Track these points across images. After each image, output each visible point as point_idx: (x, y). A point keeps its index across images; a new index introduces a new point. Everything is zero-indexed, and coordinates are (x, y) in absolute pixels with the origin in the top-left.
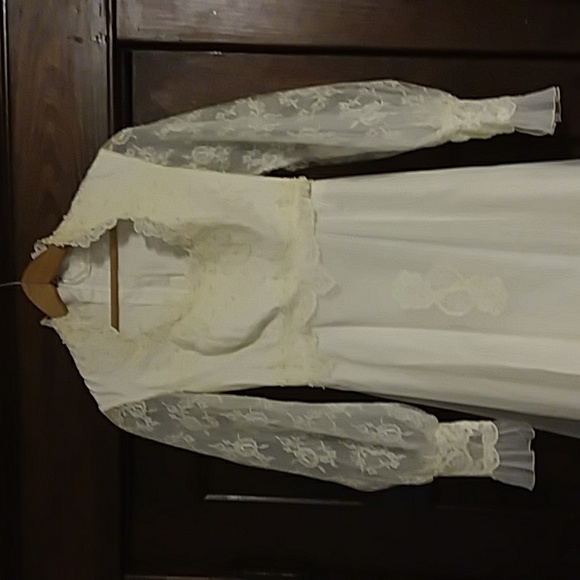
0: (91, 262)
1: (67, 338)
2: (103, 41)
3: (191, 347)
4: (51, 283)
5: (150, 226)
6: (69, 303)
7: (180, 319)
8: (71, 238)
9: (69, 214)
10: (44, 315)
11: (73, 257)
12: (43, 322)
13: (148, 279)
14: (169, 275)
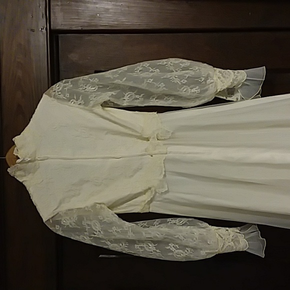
2: (44, 31)
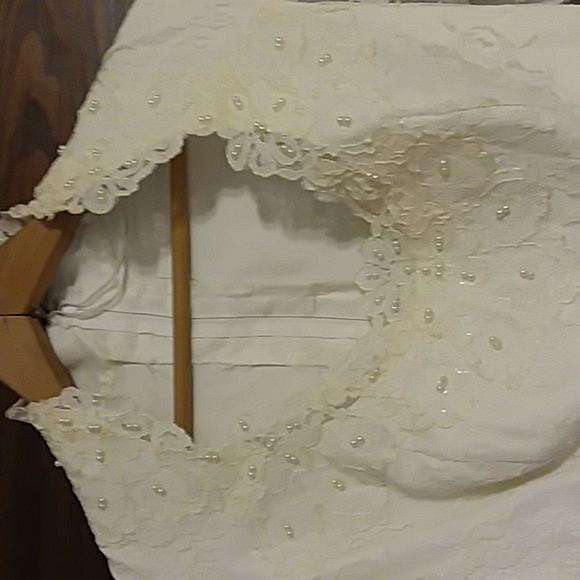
0: (126, 261)
1: (66, 454)
3: (380, 476)
4: (30, 314)
5: (268, 150)
6: (77, 363)
7: (350, 402)
8: (67, 195)
9: (73, 142)
10: (11, 398)
11: (84, 251)
12: (11, 413)
13: (265, 299)
14: (317, 289)
